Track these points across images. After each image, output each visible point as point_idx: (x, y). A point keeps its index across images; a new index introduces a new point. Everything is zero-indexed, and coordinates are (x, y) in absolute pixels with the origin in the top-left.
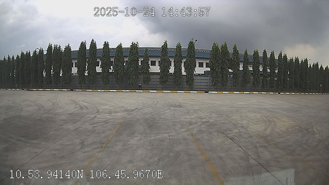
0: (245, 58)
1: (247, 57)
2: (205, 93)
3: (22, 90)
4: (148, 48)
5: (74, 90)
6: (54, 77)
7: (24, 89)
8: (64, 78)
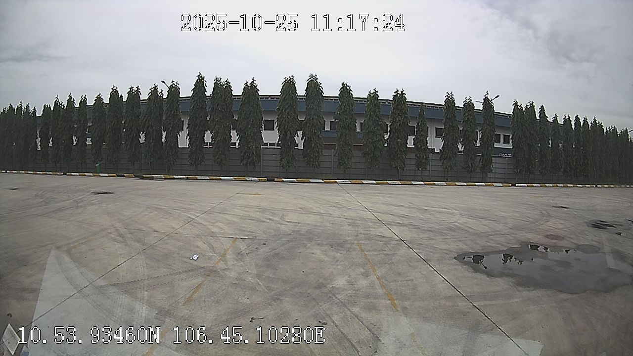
0: (556, 130)
1: (558, 128)
2: (512, 186)
3: (118, 176)
4: (426, 103)
5: (276, 179)
6: (217, 150)
7: (125, 175)
8: (245, 153)
